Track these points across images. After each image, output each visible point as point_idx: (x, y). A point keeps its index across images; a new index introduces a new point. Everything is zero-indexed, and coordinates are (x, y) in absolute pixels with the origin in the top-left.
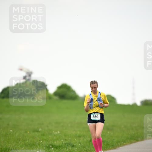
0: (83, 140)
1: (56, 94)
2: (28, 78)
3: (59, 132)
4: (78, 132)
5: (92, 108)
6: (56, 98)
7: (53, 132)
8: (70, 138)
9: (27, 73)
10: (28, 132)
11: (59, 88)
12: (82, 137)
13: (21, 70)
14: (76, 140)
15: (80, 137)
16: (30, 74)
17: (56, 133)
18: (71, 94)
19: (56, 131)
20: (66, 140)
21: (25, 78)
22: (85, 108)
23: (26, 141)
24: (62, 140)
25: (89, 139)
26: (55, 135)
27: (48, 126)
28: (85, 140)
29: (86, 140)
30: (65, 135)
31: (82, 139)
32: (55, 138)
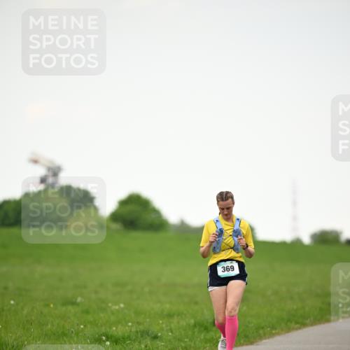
0: (178, 322)
1: (115, 217)
2: (50, 180)
3: (122, 305)
4: (168, 306)
5: (218, 251)
6: (115, 226)
7: (110, 305)
8: (148, 320)
9: (49, 169)
10: (52, 306)
11: (123, 203)
12: (176, 317)
13: (35, 162)
14: (162, 323)
15: (170, 316)
16: (55, 171)
17: (117, 307)
18: (151, 218)
19: (116, 303)
20: (139, 323)
21: (43, 180)
22: (202, 249)
23: (47, 325)
24: (130, 324)
25: (192, 321)
26: (113, 313)
27: (96, 292)
28: (183, 323)
29: (185, 324)
30: (138, 313)
31: (175, 320)
32: (113, 318)
